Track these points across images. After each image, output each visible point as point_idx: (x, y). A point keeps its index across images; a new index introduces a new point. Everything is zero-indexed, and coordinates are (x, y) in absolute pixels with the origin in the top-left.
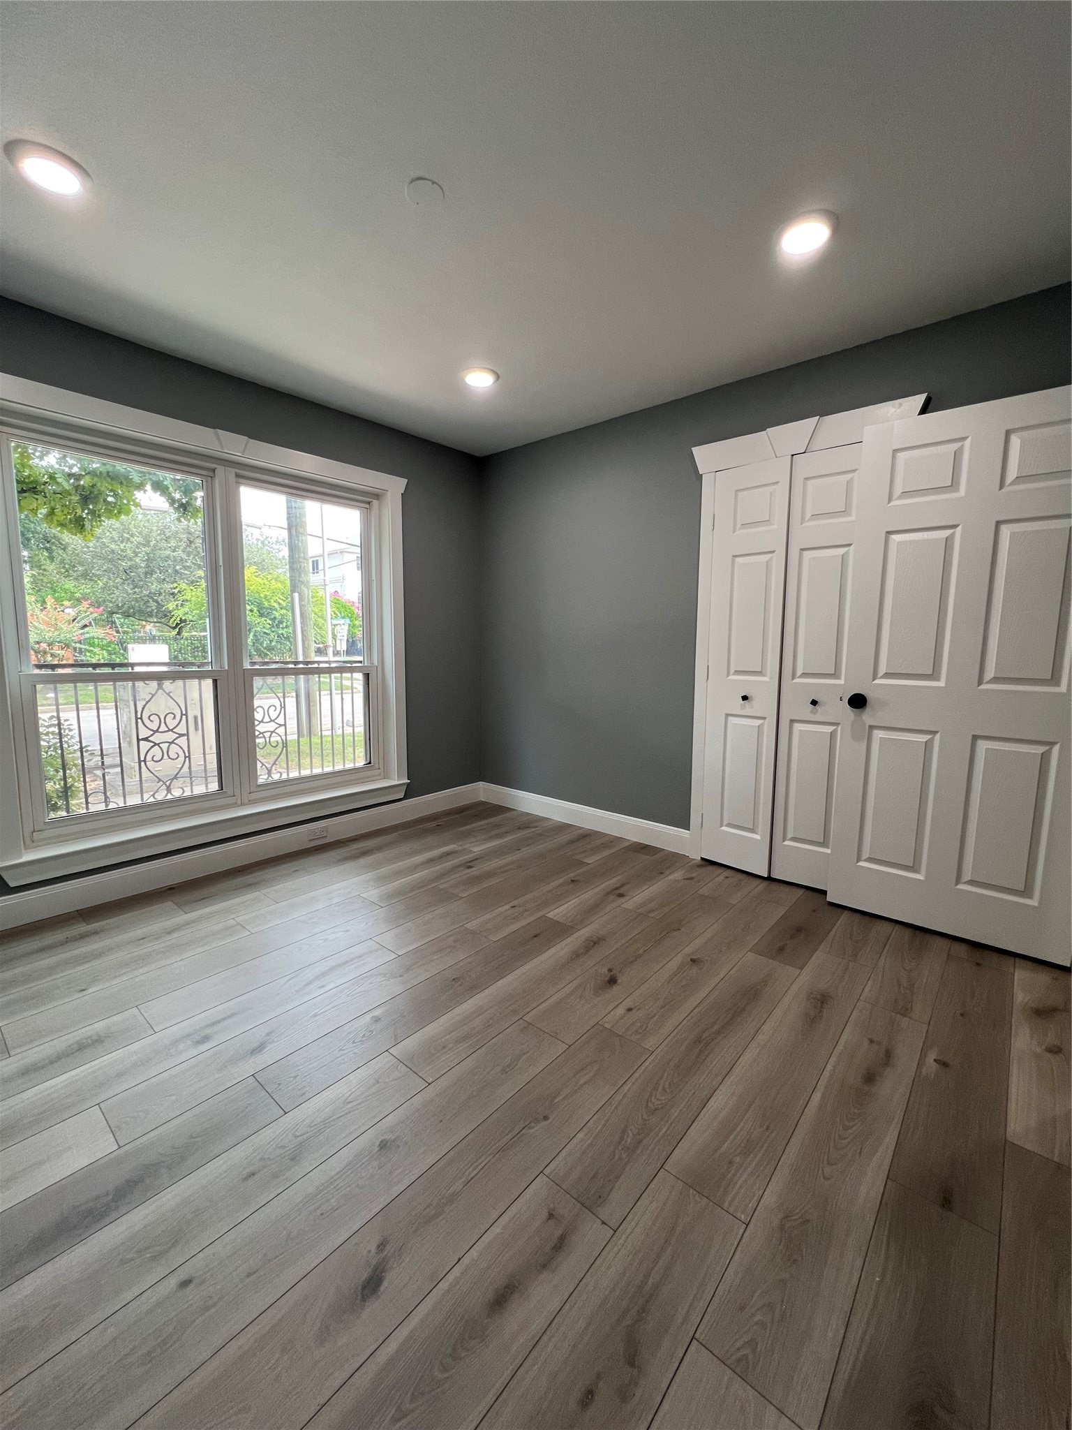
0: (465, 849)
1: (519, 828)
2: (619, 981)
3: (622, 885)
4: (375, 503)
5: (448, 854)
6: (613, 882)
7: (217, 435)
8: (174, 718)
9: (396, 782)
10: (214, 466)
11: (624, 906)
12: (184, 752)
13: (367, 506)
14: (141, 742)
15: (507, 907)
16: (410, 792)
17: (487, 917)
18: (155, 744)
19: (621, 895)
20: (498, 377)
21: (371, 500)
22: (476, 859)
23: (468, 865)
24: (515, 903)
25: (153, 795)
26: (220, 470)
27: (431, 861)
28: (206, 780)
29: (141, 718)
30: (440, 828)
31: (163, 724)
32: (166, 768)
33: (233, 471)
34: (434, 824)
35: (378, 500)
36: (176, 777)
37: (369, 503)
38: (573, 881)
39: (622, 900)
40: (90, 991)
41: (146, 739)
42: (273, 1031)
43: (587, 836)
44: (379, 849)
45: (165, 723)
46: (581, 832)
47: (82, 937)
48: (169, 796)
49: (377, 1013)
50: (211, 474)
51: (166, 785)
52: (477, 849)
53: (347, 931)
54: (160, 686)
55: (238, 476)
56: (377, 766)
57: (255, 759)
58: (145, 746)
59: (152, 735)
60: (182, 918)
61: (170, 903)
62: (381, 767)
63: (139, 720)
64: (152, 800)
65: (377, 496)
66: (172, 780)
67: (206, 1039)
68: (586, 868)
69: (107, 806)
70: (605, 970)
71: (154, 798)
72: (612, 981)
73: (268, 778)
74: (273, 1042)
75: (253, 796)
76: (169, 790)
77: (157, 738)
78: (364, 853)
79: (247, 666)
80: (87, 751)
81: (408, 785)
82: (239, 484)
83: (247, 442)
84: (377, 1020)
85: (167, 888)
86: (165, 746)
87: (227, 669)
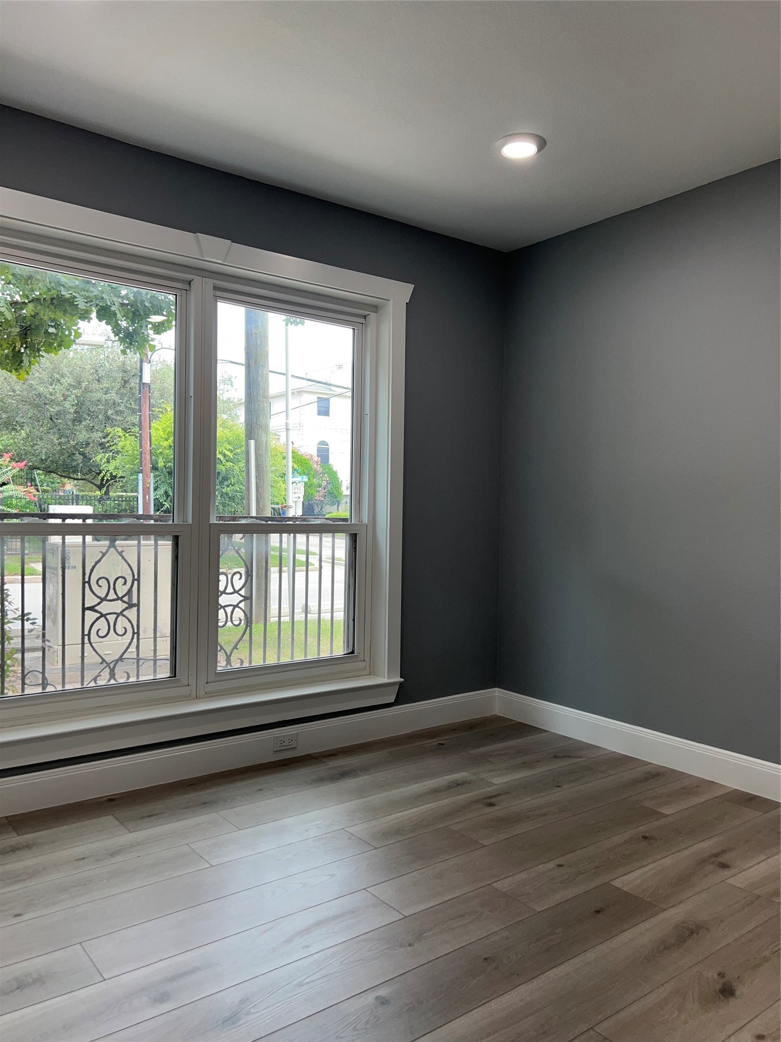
0: (483, 779)
1: (555, 757)
2: (738, 993)
3: (724, 852)
4: (373, 316)
5: (458, 784)
6: (705, 846)
7: (197, 239)
8: (125, 583)
9: (384, 680)
10: (189, 277)
11: (731, 881)
12: (132, 626)
13: (363, 321)
14: (87, 612)
15: (551, 865)
16: (404, 695)
17: (523, 876)
18: (102, 615)
19: (724, 866)
20: (542, 144)
21: (366, 313)
22: (499, 795)
23: (489, 801)
24: (560, 861)
25: (95, 680)
26: (197, 281)
27: (435, 792)
28: (155, 664)
29: (89, 582)
30: (441, 749)
31: (112, 591)
32: (112, 646)
33: (211, 282)
34: (434, 742)
35: (376, 312)
36: (121, 659)
37: (365, 317)
38: (645, 838)
39: (726, 873)
40: (26, 917)
41: (92, 609)
42: (248, 999)
43: (657, 774)
44: (364, 769)
45: (114, 589)
46: (645, 768)
47: (14, 849)
48: (112, 682)
49: (383, 992)
50: (186, 287)
51: (110, 667)
52: (500, 781)
53: (332, 875)
54: (112, 545)
55: (216, 288)
56: (361, 657)
57: (217, 643)
58: (90, 616)
59: (99, 604)
60: (125, 837)
61: (110, 818)
62: (367, 658)
63: (87, 585)
64: (92, 684)
65: (375, 308)
66: (117, 661)
67: (163, 998)
68: (662, 822)
69: (44, 688)
70: (712, 974)
71: (96, 683)
72: (727, 991)
73: (227, 665)
74: (249, 1013)
75: (210, 688)
76: (112, 675)
77: (104, 608)
78: (344, 774)
79: (213, 520)
80: (28, 620)
81: (401, 684)
82: (216, 298)
83: (230, 246)
84: (383, 1002)
85: (106, 799)
86: (112, 618)
87: (191, 523)
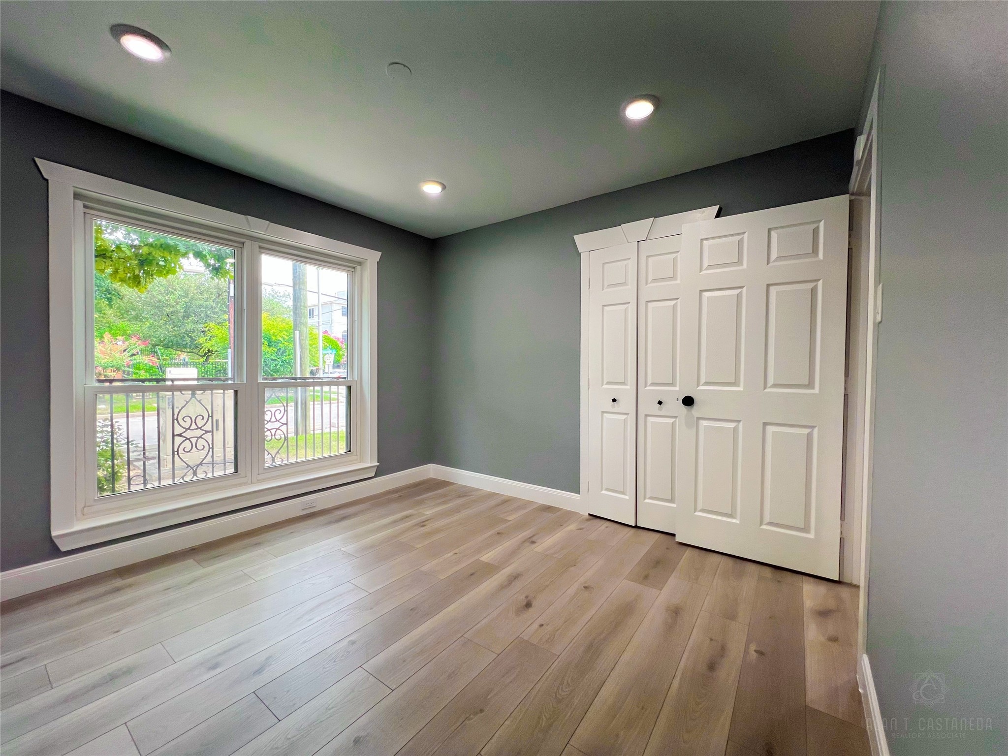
0: (420, 513)
1: (459, 497)
2: (533, 605)
3: (533, 536)
4: (358, 268)
5: (407, 517)
6: (526, 533)
7: (247, 220)
8: (203, 419)
9: (369, 465)
10: (243, 240)
11: (535, 550)
12: (209, 444)
13: (353, 270)
14: (176, 438)
15: (451, 553)
16: (379, 472)
17: (434, 562)
18: (187, 439)
19: (533, 542)
20: (444, 187)
21: (355, 266)
22: (428, 520)
23: (422, 524)
24: (456, 551)
25: (183, 478)
26: (248, 243)
27: (395, 522)
28: (225, 465)
29: (177, 419)
30: (401, 498)
31: (193, 424)
32: (193, 458)
33: (257, 244)
34: (397, 495)
35: (360, 266)
36: (201, 464)
37: (354, 268)
38: (498, 533)
39: (534, 546)
40: (121, 633)
41: (180, 435)
42: (271, 657)
43: (507, 501)
44: (355, 515)
45: (195, 423)
46: (503, 498)
47: (118, 590)
48: (195, 478)
49: (352, 638)
50: (241, 246)
51: (193, 470)
52: (429, 513)
53: (330, 577)
54: (193, 395)
55: (260, 247)
56: (355, 453)
57: (264, 450)
58: (178, 440)
59: (184, 432)
60: (200, 571)
61: (192, 560)
62: (358, 454)
63: (175, 421)
64: (181, 480)
65: (360, 263)
66: (198, 466)
67: (214, 667)
68: (508, 524)
69: (145, 486)
70: (523, 597)
71: (183, 479)
72: (528, 605)
73: (273, 463)
74: (271, 664)
75: (260, 477)
76: (195, 473)
77: (188, 434)
78: (344, 518)
79: (260, 380)
80: (132, 444)
81: (378, 466)
82: (261, 253)
83: (269, 224)
84: (353, 643)
85: (189, 549)
86: (194, 440)
87: (245, 382)
